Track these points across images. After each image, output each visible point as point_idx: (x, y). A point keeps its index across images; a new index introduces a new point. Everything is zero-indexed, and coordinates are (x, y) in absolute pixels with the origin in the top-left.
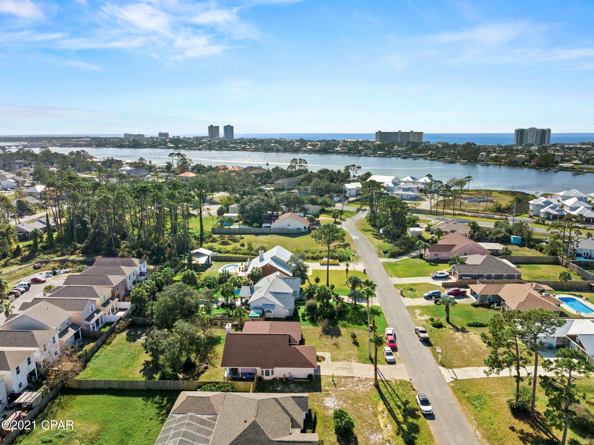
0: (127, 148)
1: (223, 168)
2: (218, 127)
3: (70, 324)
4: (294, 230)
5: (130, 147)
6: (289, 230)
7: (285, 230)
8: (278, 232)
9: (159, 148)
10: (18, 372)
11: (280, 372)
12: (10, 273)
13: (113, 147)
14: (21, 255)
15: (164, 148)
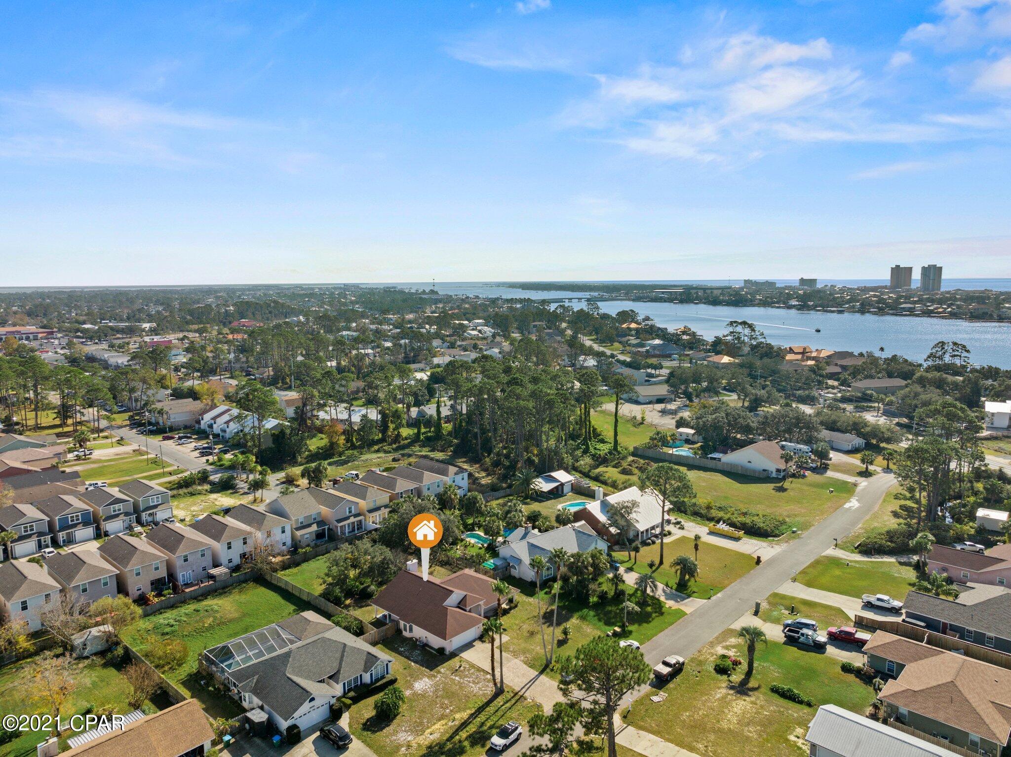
0: (725, 305)
1: (801, 351)
2: (911, 268)
3: (318, 520)
4: (754, 471)
5: (729, 303)
6: (747, 469)
7: (740, 468)
8: (728, 469)
9: (773, 307)
10: (229, 548)
11: (419, 633)
12: (367, 460)
13: (705, 303)
14: (399, 442)
15: (783, 308)
